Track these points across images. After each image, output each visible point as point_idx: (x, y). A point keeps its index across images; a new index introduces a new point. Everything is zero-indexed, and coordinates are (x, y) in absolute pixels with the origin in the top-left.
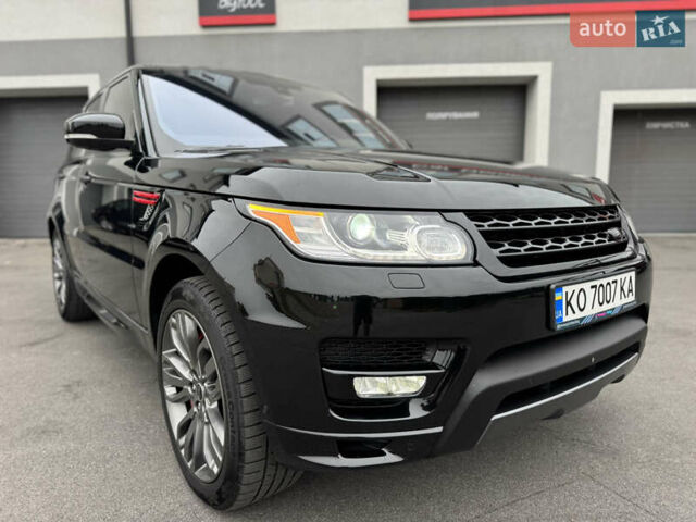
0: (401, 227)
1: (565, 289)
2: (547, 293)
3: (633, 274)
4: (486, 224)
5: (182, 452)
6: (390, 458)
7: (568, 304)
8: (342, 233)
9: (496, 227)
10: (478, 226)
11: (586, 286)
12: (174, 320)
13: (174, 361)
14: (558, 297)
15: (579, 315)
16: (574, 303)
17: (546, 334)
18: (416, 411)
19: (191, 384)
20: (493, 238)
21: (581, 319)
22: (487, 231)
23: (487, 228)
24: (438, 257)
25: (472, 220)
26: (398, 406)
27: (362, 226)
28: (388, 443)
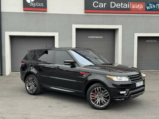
0: (122, 78)
1: (137, 83)
2: (135, 84)
3: (143, 81)
6: (123, 99)
8: (117, 78)
9: (130, 77)
17: (135, 88)
18: (125, 95)
20: (130, 78)
21: (138, 86)
24: (126, 81)
25: (128, 77)
26: (123, 94)
27: (119, 78)
28: (122, 98)
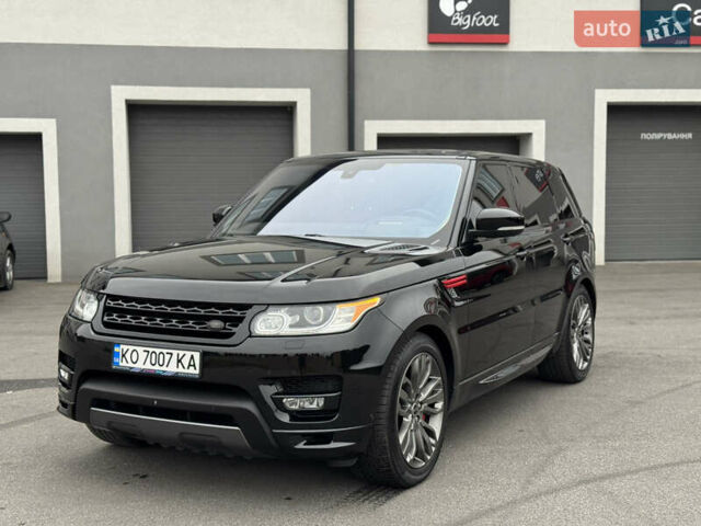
1: (122, 346)
7: (123, 356)
11: (140, 349)
14: (116, 349)
15: (132, 365)
16: (128, 356)
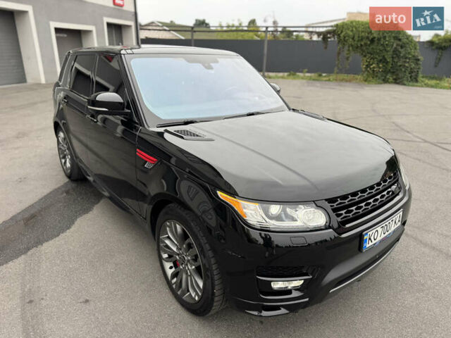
1: (369, 233)
4: (335, 204)
5: (174, 286)
6: (284, 311)
7: (370, 239)
9: (340, 205)
10: (331, 206)
11: (379, 229)
12: (168, 224)
13: (168, 242)
14: (365, 238)
15: (374, 242)
16: (372, 238)
19: (178, 255)
21: (374, 244)
22: (336, 208)
23: (335, 206)
25: (329, 203)
28: (283, 306)
